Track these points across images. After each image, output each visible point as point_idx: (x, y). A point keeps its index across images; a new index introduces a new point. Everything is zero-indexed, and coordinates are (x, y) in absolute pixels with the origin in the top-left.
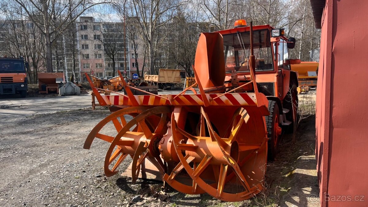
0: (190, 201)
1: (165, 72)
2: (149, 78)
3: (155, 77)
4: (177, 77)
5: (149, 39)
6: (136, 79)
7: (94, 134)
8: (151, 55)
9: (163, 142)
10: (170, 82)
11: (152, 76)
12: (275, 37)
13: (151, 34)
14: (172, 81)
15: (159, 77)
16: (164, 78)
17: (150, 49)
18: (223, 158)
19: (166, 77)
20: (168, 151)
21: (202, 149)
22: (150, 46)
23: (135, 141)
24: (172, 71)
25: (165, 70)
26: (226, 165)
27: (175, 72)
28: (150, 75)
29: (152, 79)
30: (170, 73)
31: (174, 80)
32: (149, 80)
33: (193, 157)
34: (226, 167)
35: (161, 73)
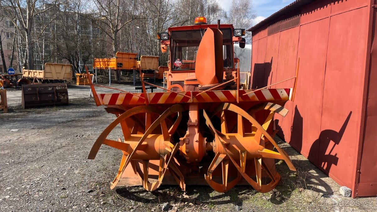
0: (220, 200)
1: (52, 67)
2: (29, 74)
3: (39, 72)
4: (68, 73)
5: (26, 26)
6: (12, 74)
7: (102, 140)
8: (29, 46)
9: (189, 143)
10: (58, 79)
11: (34, 71)
12: (236, 36)
13: (29, 21)
14: (61, 77)
15: (45, 73)
16: (51, 74)
17: (27, 38)
18: (258, 152)
19: (54, 73)
20: (196, 151)
21: (234, 146)
22: (27, 35)
23: (149, 144)
24: (61, 66)
25: (52, 65)
26: (259, 159)
27: (64, 68)
28: (31, 71)
29: (34, 74)
30: (58, 69)
31: (64, 76)
32: (30, 76)
33: (224, 155)
34: (260, 161)
35: (48, 69)
